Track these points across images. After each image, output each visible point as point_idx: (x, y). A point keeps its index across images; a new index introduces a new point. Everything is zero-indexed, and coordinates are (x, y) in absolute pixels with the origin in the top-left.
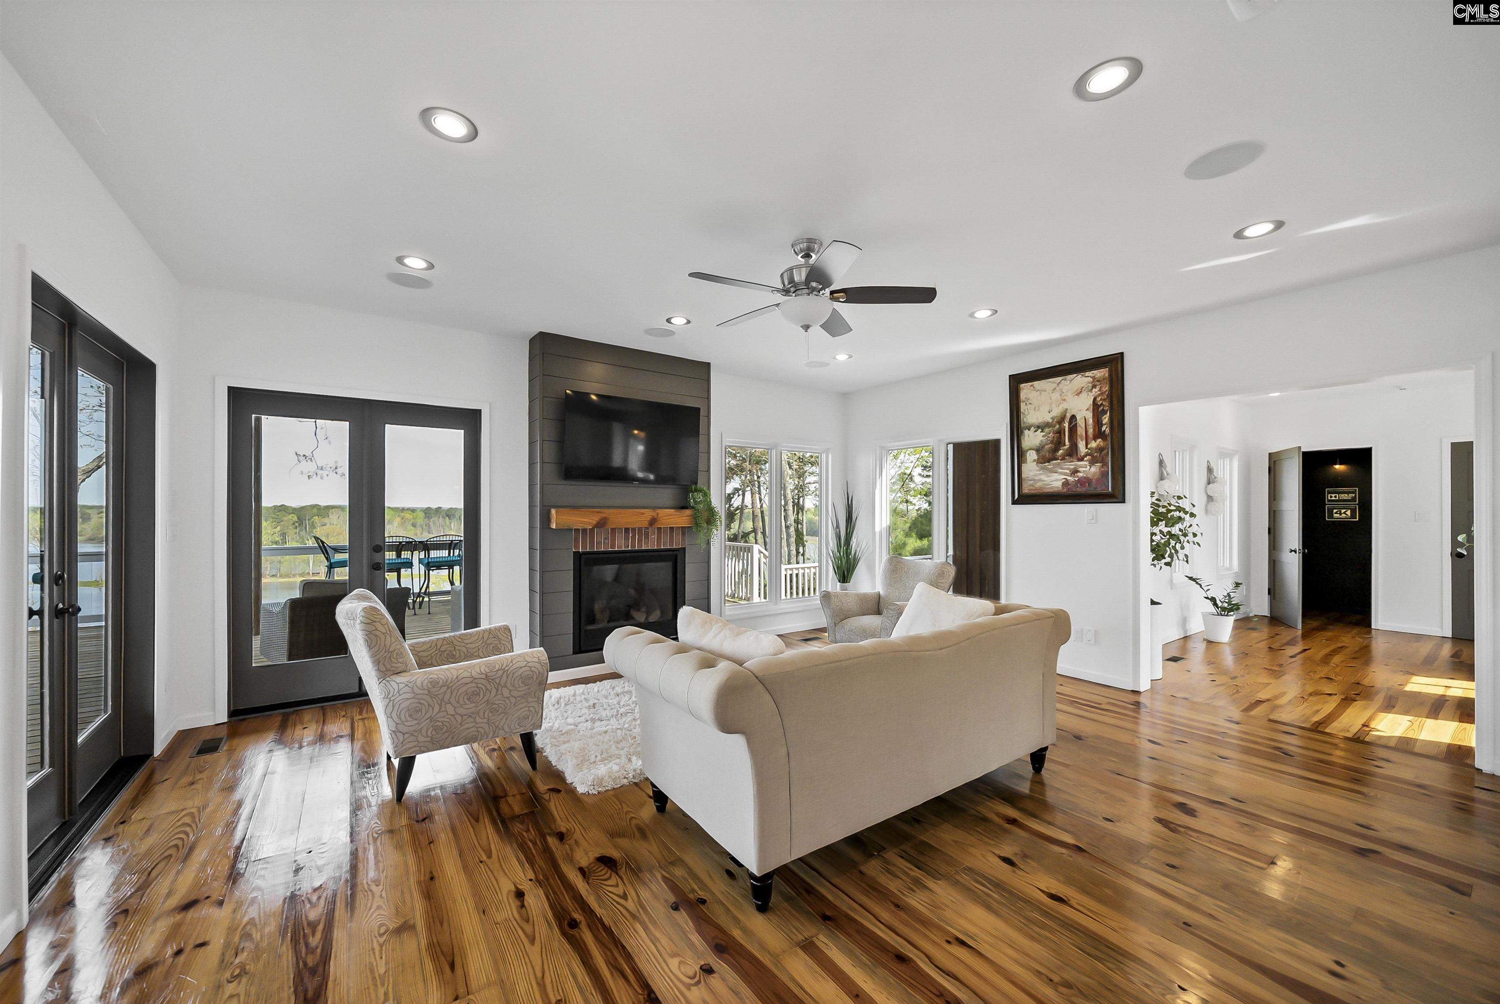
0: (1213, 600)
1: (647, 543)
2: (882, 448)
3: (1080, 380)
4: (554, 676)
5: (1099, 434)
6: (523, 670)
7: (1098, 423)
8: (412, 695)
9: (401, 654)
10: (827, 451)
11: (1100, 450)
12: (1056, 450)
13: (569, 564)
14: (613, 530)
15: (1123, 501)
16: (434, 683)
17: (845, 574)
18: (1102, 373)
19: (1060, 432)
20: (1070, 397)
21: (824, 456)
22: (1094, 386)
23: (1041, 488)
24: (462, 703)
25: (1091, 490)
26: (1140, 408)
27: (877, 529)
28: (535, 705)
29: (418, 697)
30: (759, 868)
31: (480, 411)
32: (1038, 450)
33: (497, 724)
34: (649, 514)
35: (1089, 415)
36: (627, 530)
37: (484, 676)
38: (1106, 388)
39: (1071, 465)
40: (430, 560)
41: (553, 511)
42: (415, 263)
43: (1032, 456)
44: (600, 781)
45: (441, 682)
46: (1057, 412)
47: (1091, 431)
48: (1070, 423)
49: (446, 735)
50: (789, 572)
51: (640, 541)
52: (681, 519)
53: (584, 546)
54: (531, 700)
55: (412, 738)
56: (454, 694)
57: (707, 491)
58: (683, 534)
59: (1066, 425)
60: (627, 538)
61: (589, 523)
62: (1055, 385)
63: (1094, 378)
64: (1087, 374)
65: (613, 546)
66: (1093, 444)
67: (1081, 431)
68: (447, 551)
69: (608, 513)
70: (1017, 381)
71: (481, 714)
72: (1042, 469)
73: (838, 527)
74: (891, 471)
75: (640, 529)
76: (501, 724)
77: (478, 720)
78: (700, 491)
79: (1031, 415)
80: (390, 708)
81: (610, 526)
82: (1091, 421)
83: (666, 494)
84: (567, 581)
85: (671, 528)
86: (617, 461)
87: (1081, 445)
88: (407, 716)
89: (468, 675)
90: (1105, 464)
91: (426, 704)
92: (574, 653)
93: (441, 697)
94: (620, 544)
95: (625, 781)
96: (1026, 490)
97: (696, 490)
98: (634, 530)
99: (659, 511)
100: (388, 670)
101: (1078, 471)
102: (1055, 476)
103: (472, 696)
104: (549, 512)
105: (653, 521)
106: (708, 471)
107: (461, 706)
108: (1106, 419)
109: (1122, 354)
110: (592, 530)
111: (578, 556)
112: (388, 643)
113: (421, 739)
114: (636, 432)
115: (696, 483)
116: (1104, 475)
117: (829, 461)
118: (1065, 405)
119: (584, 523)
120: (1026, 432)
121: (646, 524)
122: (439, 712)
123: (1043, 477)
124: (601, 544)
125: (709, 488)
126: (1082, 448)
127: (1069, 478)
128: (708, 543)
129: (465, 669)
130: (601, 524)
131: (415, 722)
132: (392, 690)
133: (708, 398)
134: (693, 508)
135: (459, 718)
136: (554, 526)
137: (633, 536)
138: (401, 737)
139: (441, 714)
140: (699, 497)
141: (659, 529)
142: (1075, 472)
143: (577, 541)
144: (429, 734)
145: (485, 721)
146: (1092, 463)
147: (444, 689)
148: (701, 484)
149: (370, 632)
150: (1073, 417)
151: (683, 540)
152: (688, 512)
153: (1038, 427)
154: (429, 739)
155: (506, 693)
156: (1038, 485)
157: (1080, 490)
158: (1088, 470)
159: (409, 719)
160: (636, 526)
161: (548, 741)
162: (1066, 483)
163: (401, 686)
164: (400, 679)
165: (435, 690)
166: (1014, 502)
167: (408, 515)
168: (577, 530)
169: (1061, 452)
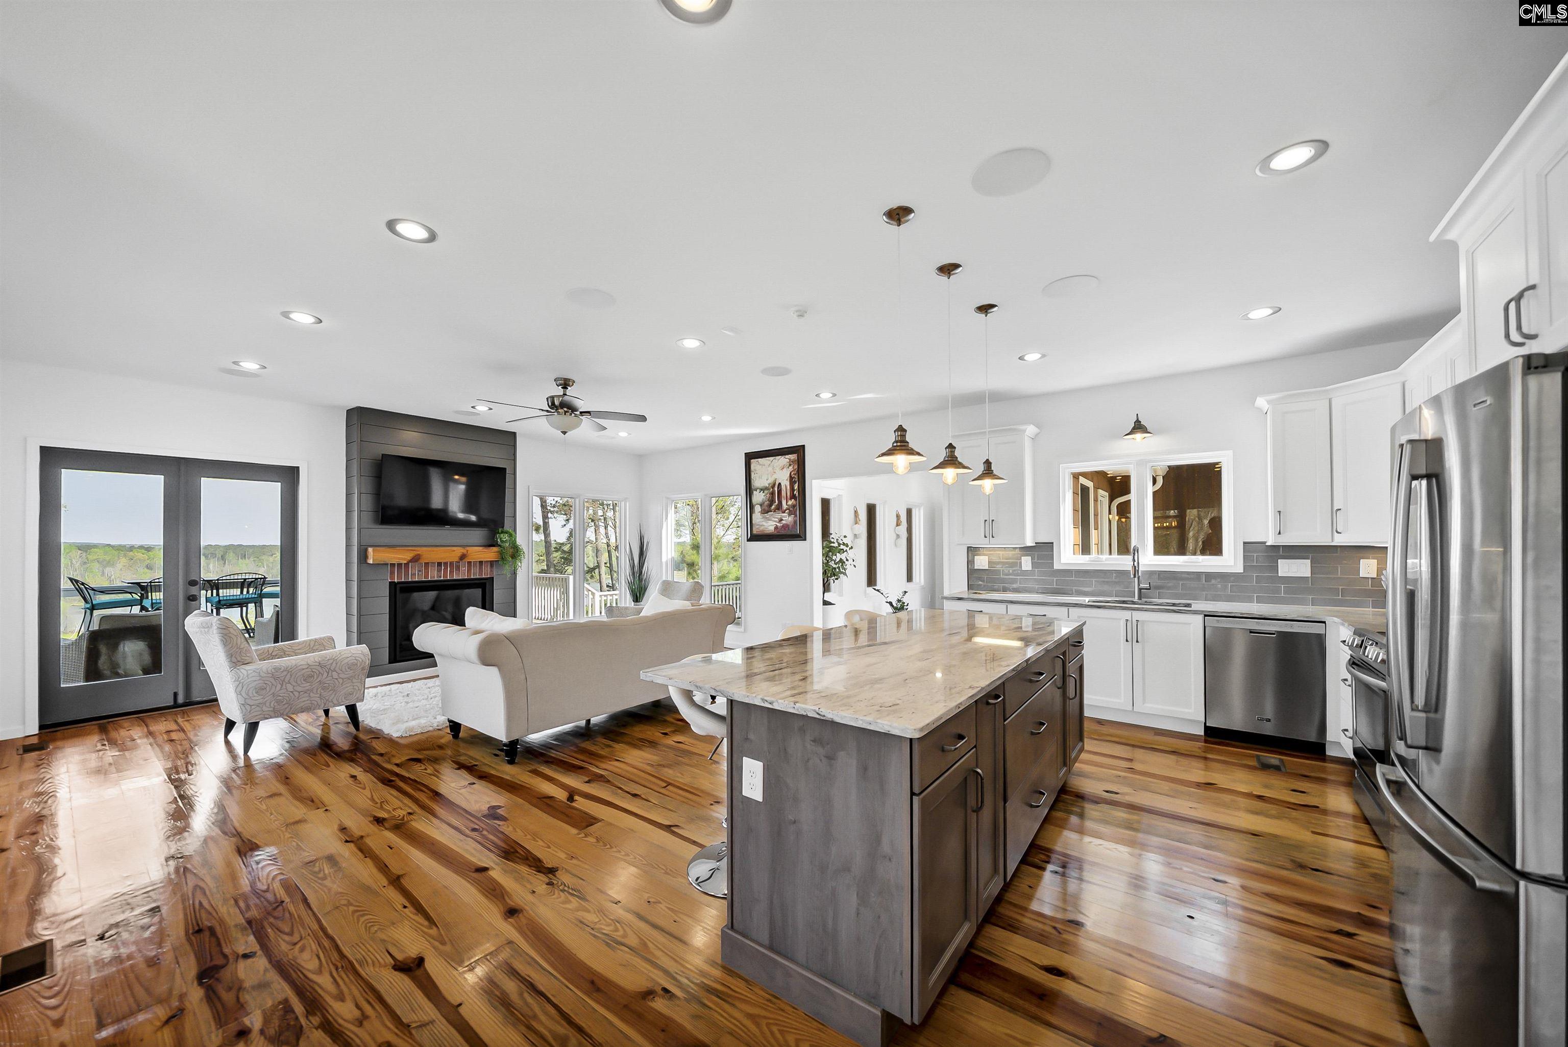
0: (891, 603)
1: (458, 574)
2: (668, 498)
3: (783, 460)
4: (370, 681)
5: (793, 497)
6: (350, 658)
7: (792, 489)
8: (258, 678)
9: (249, 651)
10: (625, 500)
11: (794, 506)
12: (770, 505)
13: (385, 592)
14: (427, 564)
15: (805, 540)
16: (277, 669)
17: (638, 595)
18: (793, 457)
19: (773, 494)
20: (778, 470)
21: (623, 503)
22: (790, 465)
23: (763, 531)
24: (299, 683)
25: (789, 533)
26: (813, 481)
27: (664, 560)
28: (359, 685)
29: (264, 679)
30: (507, 738)
31: (298, 468)
32: (761, 505)
33: (327, 698)
34: (459, 551)
35: (788, 484)
36: (439, 564)
37: (318, 664)
38: (796, 467)
39: (779, 515)
40: (221, 599)
41: (370, 550)
42: (250, 366)
43: (758, 509)
44: (412, 729)
45: (283, 668)
46: (771, 480)
47: (789, 494)
48: (778, 488)
49: (286, 706)
50: (604, 598)
51: (451, 572)
52: (490, 554)
53: (399, 576)
54: (354, 681)
55: (258, 709)
56: (293, 677)
57: (514, 534)
58: (492, 566)
59: (776, 489)
60: (439, 571)
61: (404, 559)
62: (769, 462)
63: (790, 459)
64: (787, 456)
65: (427, 576)
66: (790, 503)
67: (784, 493)
68: (239, 590)
69: (420, 551)
70: (750, 457)
71: (315, 691)
72: (764, 517)
73: (633, 559)
74: (672, 517)
75: (451, 563)
76: (331, 698)
77: (312, 694)
78: (506, 533)
79: (758, 482)
80: (240, 688)
81: (423, 561)
82: (788, 487)
83: (478, 535)
84: (384, 605)
85: (481, 562)
86: (436, 502)
87: (784, 502)
88: (254, 692)
89: (305, 663)
90: (796, 516)
91: (270, 684)
92: (390, 663)
93: (282, 679)
94: (434, 575)
95: (431, 729)
96: (755, 532)
97: (502, 532)
98: (446, 564)
99: (468, 548)
100: (239, 661)
101: (782, 520)
102: (771, 523)
103: (308, 678)
104: (366, 550)
105: (463, 557)
106: (515, 516)
107: (299, 685)
108: (796, 487)
109: (804, 446)
110: (407, 565)
111: (393, 585)
112: (239, 643)
113: (265, 709)
114: (456, 477)
115: (503, 527)
116: (795, 522)
117: (626, 510)
118: (775, 476)
119: (399, 559)
120: (755, 492)
121: (457, 559)
122: (281, 690)
123: (764, 523)
124: (416, 575)
125: (515, 530)
126: (785, 506)
127: (778, 524)
128: (515, 574)
129: (303, 659)
130: (416, 559)
131: (260, 697)
132: (242, 675)
133: (515, 460)
134: (500, 546)
135: (296, 694)
136: (370, 561)
137: (446, 569)
138: (248, 707)
139: (282, 691)
140: (505, 537)
141: (469, 563)
142: (781, 520)
143: (392, 573)
144: (272, 705)
145: (318, 695)
146: (790, 515)
147: (285, 673)
148: (507, 527)
149: (226, 635)
150: (780, 484)
151: (491, 571)
152: (495, 549)
153: (761, 490)
154: (272, 709)
155: (335, 675)
156: (762, 528)
157: (783, 532)
158: (788, 519)
159: (255, 694)
160: (448, 560)
161: (368, 715)
162: (776, 528)
163: (249, 672)
164: (247, 667)
165: (277, 676)
166: (748, 540)
167: (139, 555)
168: (393, 565)
169: (773, 507)
